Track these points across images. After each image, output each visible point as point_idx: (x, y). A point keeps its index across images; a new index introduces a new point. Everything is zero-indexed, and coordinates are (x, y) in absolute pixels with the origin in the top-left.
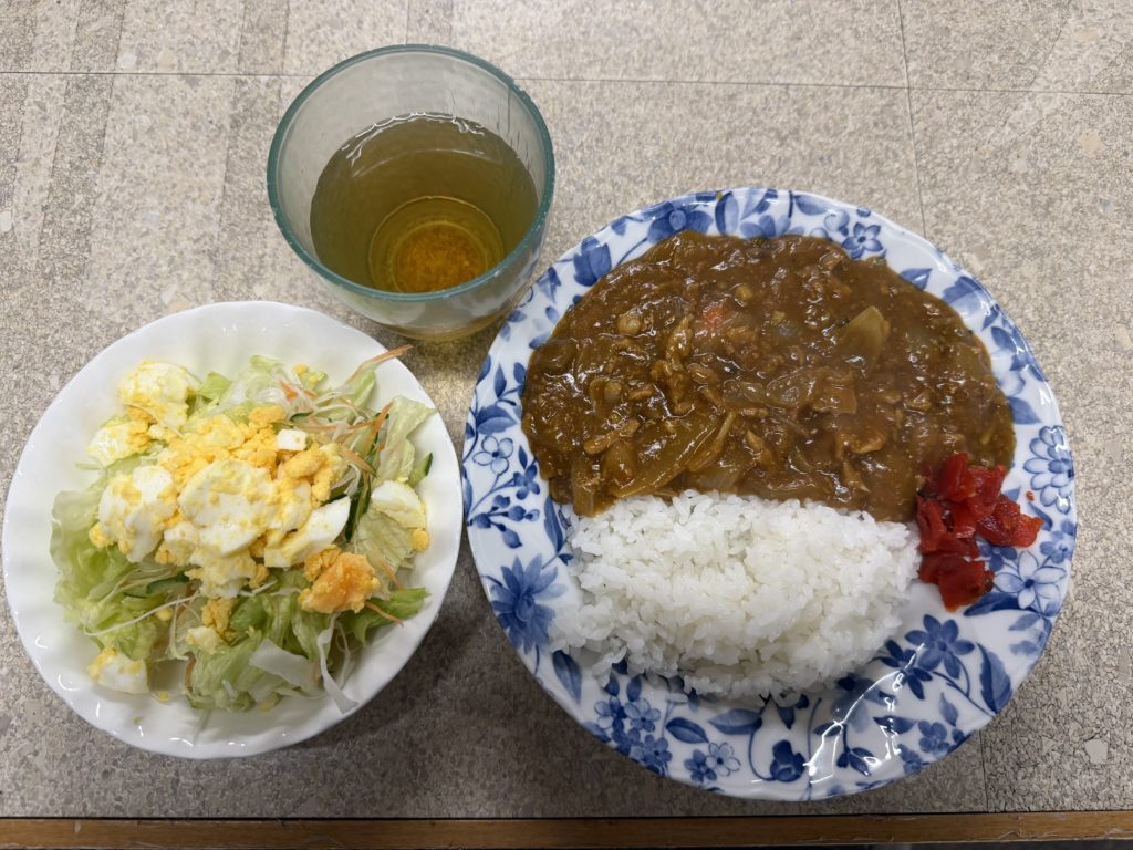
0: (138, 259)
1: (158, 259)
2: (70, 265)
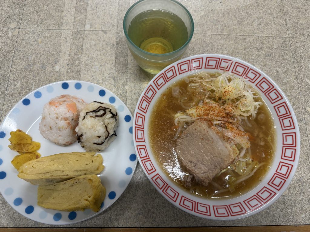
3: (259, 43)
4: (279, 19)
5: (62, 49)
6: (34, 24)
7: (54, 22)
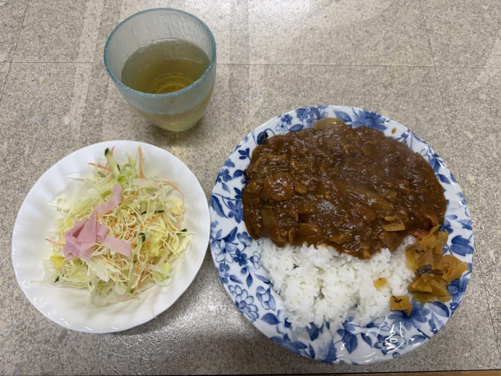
0: (122, 136)
1: (131, 135)
2: (93, 138)
3: (387, 77)
4: (418, 40)
5: (76, 91)
6: (35, 55)
7: (65, 51)
